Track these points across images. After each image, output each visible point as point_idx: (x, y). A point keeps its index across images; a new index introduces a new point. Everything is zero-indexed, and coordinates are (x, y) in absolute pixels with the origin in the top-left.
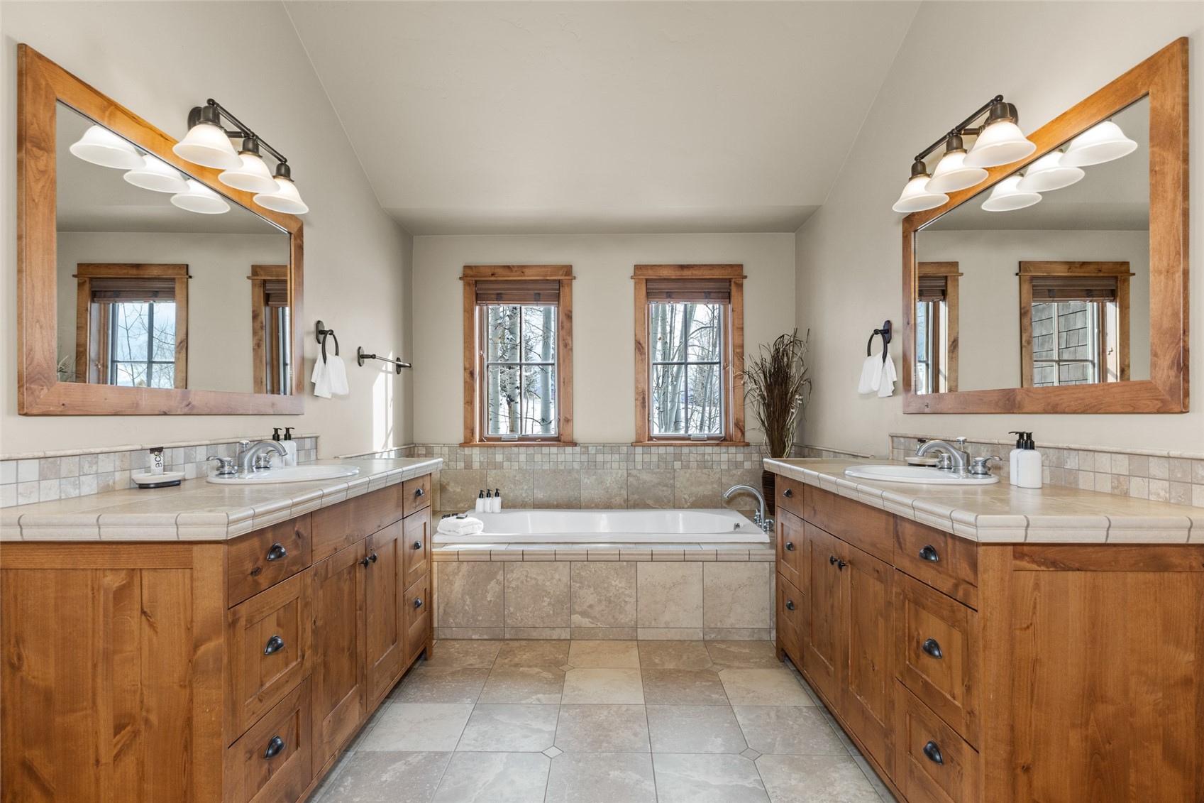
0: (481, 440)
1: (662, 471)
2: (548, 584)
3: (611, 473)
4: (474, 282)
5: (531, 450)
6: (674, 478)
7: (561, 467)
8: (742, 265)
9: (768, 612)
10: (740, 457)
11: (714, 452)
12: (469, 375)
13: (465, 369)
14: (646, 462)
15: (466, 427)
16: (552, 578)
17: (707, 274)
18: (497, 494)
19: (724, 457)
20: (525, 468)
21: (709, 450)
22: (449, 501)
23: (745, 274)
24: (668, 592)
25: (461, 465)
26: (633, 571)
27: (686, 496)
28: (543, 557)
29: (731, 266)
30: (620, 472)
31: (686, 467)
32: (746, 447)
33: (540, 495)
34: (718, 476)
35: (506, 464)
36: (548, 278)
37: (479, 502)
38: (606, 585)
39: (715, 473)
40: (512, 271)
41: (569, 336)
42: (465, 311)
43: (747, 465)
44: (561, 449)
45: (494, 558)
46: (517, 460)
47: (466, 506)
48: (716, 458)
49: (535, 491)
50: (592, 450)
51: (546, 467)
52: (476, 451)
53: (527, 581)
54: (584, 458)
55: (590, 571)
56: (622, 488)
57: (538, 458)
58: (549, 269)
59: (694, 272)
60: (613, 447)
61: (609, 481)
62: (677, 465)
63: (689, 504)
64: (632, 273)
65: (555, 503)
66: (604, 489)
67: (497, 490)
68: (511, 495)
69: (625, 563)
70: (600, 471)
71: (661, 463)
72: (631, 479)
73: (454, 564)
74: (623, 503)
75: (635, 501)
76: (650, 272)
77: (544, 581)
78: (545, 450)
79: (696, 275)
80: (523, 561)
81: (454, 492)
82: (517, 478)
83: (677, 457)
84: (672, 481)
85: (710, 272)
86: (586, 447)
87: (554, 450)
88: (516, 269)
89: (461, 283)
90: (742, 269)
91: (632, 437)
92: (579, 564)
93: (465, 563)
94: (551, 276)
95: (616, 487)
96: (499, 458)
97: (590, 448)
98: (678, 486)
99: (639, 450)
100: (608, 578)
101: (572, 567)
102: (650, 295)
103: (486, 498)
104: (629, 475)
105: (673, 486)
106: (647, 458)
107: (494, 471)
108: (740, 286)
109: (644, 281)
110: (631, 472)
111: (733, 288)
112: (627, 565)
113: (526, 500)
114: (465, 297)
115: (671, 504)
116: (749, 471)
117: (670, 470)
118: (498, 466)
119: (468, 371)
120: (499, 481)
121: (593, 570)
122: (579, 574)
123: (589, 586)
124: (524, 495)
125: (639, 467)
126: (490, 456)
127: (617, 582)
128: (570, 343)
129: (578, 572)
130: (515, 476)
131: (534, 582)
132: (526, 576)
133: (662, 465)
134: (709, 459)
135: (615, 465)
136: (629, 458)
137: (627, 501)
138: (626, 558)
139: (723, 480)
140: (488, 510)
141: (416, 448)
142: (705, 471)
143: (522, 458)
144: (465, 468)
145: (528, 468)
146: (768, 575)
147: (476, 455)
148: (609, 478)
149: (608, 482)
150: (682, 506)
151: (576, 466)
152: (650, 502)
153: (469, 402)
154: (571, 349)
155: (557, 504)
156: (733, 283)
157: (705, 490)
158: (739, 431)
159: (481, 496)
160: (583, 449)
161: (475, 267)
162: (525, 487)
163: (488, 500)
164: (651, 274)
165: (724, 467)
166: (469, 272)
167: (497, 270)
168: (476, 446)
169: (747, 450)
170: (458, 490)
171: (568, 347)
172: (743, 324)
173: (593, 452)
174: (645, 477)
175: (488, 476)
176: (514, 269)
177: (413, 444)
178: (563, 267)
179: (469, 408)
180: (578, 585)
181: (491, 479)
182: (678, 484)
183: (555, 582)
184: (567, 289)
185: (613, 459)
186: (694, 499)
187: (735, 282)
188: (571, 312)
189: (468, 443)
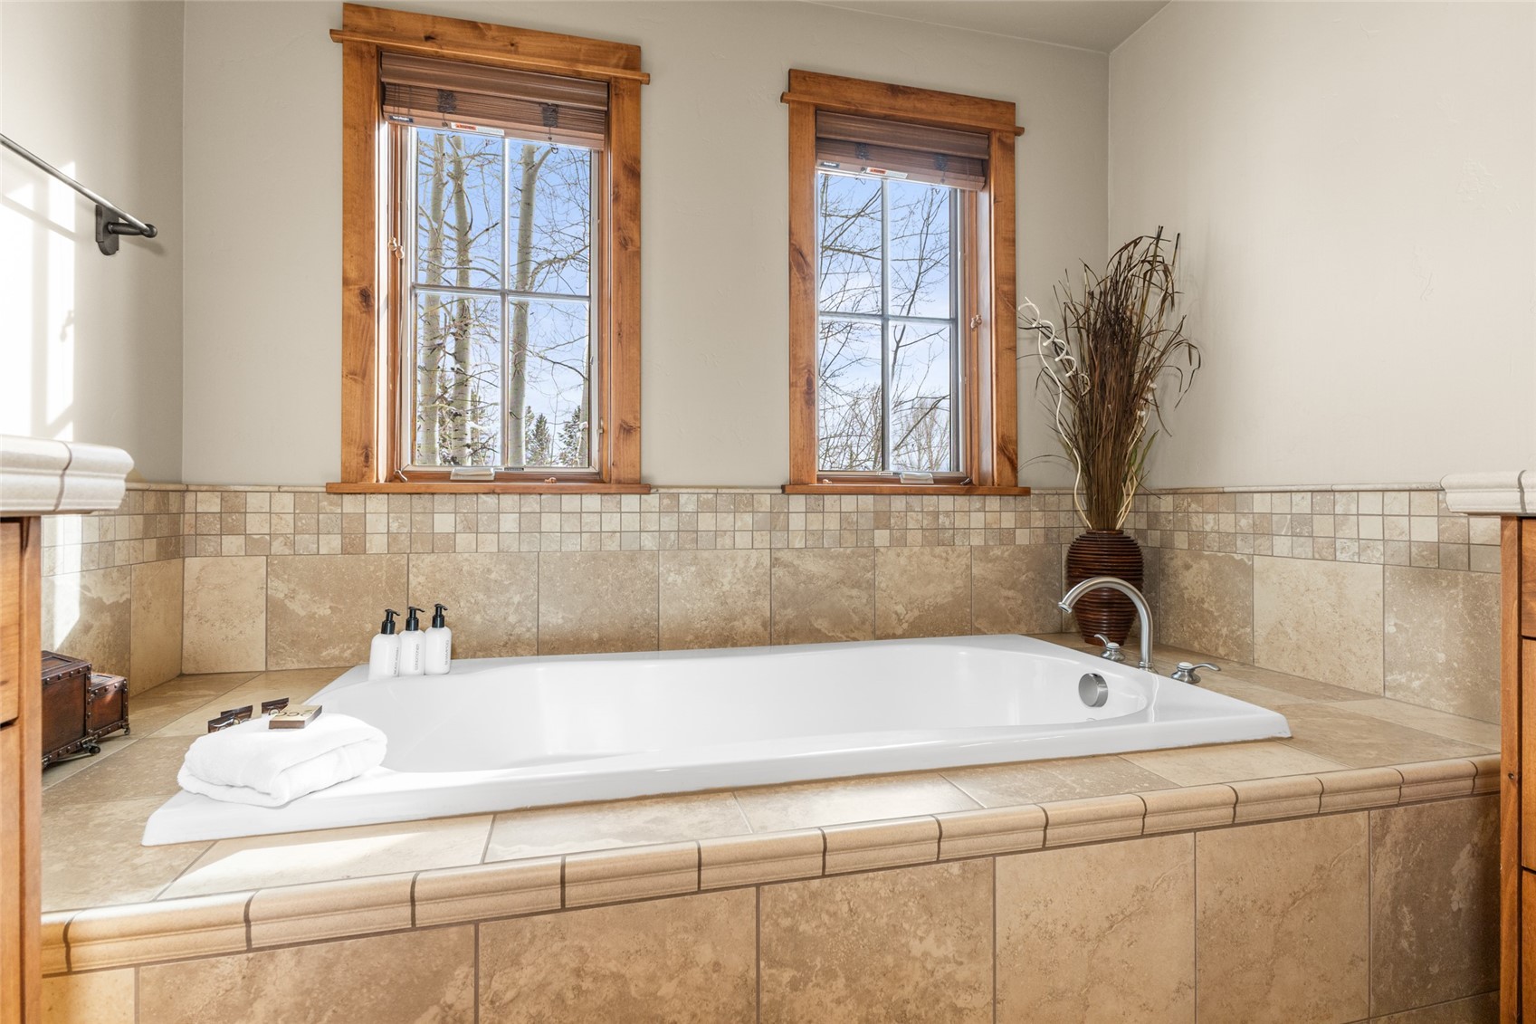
0: (393, 477)
1: (849, 551)
2: (667, 989)
3: (733, 559)
4: (373, 50)
5: (531, 503)
6: (874, 567)
7: (611, 545)
8: (1014, 104)
9: (1364, 967)
10: (1008, 520)
11: (958, 508)
12: (357, 300)
13: (346, 282)
14: (813, 533)
15: (347, 441)
16: (688, 963)
17: (947, 115)
18: (438, 620)
19: (977, 520)
20: (515, 548)
21: (946, 503)
22: (293, 643)
23: (1019, 123)
24: (1095, 951)
25: (332, 543)
26: (983, 893)
27: (900, 609)
28: (646, 884)
29: (993, 103)
30: (754, 554)
31: (899, 542)
32: (1019, 498)
33: (555, 618)
34: (964, 561)
35: (464, 540)
36: (581, 68)
37: (382, 646)
38: (890, 960)
39: (959, 556)
40: (483, 37)
41: (633, 221)
42: (346, 125)
43: (1023, 537)
44: (611, 502)
45: (425, 913)
46: (494, 527)
47: (347, 654)
48: (960, 521)
49: (542, 608)
50: (688, 502)
51: (572, 545)
52: (377, 504)
53: (578, 990)
54: (669, 522)
55: (834, 915)
56: (758, 593)
57: (550, 522)
58: (584, 48)
59: (919, 105)
60: (739, 497)
61: (728, 579)
62: (882, 537)
63: (905, 626)
64: (782, 86)
65: (595, 636)
66: (718, 597)
67: (439, 608)
68: (478, 618)
69: (955, 868)
70: (706, 554)
71: (846, 534)
72: (779, 572)
73: (228, 966)
74: (760, 629)
75: (789, 622)
76: (825, 90)
77: (651, 979)
78: (570, 502)
79: (921, 111)
80: (563, 908)
81: (312, 616)
82: (493, 576)
83: (882, 520)
84: (869, 575)
85: (950, 109)
86: (672, 494)
87: (592, 502)
88: (494, 33)
89: (335, 52)
90: (1013, 114)
91: (782, 474)
92: (791, 893)
93: (285, 955)
94: (587, 63)
95: (745, 591)
96: (444, 523)
97: (683, 499)
98: (883, 585)
99: (798, 502)
100: (896, 930)
101: (766, 907)
102: (826, 144)
103: (404, 633)
104: (775, 562)
105: (872, 585)
106: (815, 522)
107: (429, 559)
108: (1010, 149)
109: (812, 110)
110: (779, 554)
111: (996, 151)
112: (963, 876)
113: (518, 630)
114: (346, 87)
115: (867, 626)
116: (1025, 550)
117: (866, 550)
118: (442, 545)
119: (355, 289)
120: (442, 583)
121: (845, 908)
122: (792, 930)
123: (829, 974)
124: (512, 619)
125: (799, 543)
126: (418, 518)
127: (930, 943)
128: (636, 237)
129: (786, 922)
130: (489, 571)
131: (609, 990)
132: (578, 973)
133: (850, 539)
134: (947, 524)
135: (743, 540)
136: (777, 521)
137: (769, 623)
138: (962, 846)
139: (974, 571)
140: (409, 666)
141: (190, 497)
142: (939, 550)
143: (509, 523)
144: (344, 551)
145: (525, 548)
146: (1364, 852)
147: (378, 516)
148: (729, 571)
149: (725, 581)
150: (890, 631)
151: (649, 542)
152: (822, 624)
153: (357, 373)
154: (638, 254)
155: (601, 638)
156: (994, 140)
157: (940, 591)
158: (1007, 463)
159: (388, 627)
160: (666, 501)
161: (379, 10)
162: (517, 599)
163: (409, 639)
164: (826, 97)
165: (977, 540)
166: (363, 22)
167: (439, 29)
168: (377, 491)
169: (1022, 503)
170: (324, 610)
171: (631, 248)
172: (1014, 231)
173: (691, 507)
174: (812, 565)
175: (413, 570)
176: (490, 34)
177: (180, 483)
178: (618, 47)
179: (358, 389)
180: (787, 975)
181: (422, 579)
182: (882, 582)
183: (696, 976)
184: (627, 103)
185: (739, 524)
186: (916, 613)
187: (1000, 140)
188: (637, 161)
189: (353, 482)
